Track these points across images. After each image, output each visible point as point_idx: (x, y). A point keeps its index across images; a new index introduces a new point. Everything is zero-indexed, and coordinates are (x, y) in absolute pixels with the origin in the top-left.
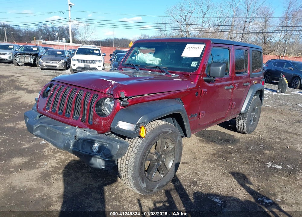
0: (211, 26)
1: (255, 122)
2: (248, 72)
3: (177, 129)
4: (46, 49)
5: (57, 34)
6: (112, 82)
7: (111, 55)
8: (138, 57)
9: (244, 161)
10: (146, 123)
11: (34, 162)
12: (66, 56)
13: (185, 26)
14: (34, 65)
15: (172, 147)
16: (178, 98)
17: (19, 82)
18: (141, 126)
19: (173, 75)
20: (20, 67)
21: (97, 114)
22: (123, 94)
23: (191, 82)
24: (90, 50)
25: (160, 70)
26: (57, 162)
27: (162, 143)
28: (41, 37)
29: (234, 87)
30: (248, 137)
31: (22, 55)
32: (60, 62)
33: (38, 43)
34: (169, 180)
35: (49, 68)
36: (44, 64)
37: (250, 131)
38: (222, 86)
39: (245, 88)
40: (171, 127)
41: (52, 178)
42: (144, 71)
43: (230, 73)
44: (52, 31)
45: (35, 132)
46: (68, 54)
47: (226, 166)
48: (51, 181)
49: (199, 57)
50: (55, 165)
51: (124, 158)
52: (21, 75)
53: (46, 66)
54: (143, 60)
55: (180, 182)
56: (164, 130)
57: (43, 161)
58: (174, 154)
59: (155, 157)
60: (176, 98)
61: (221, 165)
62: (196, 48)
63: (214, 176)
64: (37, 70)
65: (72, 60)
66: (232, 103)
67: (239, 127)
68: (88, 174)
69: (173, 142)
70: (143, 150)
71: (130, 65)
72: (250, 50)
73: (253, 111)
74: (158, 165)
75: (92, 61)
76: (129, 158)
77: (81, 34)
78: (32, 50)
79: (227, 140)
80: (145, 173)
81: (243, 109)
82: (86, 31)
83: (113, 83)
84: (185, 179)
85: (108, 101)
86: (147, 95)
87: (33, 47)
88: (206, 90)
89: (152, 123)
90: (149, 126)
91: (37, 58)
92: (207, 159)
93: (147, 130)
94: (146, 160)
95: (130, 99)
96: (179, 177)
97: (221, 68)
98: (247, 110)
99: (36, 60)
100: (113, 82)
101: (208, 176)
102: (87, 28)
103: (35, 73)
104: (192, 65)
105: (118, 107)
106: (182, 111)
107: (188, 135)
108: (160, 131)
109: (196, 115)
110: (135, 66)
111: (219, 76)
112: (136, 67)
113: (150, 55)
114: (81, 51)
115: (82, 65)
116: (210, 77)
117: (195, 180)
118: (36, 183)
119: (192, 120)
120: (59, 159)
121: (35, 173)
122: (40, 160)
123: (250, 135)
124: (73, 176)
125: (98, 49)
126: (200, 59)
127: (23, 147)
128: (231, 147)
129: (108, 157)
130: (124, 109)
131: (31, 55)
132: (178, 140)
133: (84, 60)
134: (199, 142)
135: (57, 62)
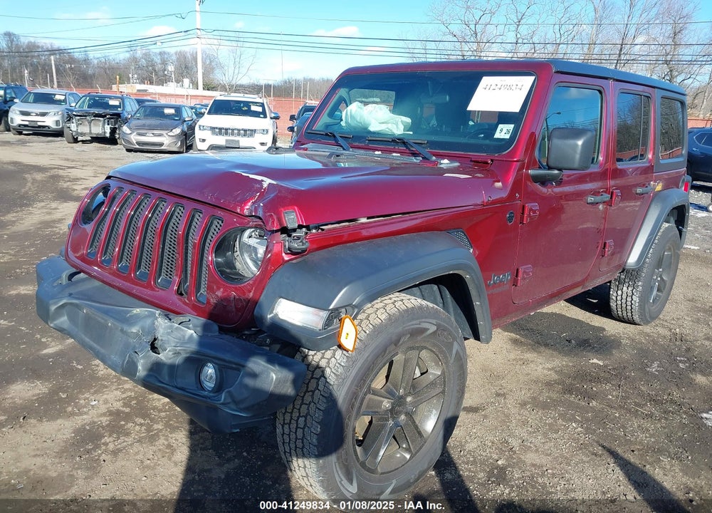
0: (538, 47)
1: (662, 292)
2: (650, 156)
3: (453, 319)
4: (139, 102)
5: (171, 68)
6: (262, 181)
7: (292, 118)
8: (349, 114)
9: (637, 404)
10: (359, 307)
11: (64, 396)
12: (186, 119)
13: (475, 46)
14: (111, 140)
15: (435, 372)
16: (457, 228)
17: (69, 181)
18: (343, 316)
19: (442, 162)
20: (79, 146)
21: (217, 276)
22: (291, 218)
23: (493, 184)
24: (242, 105)
25: (407, 148)
26: (124, 399)
27: (406, 361)
28: (136, 76)
29: (611, 198)
30: (641, 333)
31: (83, 116)
32: (171, 134)
33: (125, 89)
34: (426, 466)
35: (143, 149)
36: (134, 138)
37: (648, 317)
38: (580, 195)
39: (638, 199)
40: (434, 314)
41: (104, 448)
42: (362, 152)
43: (601, 158)
44: (159, 61)
45: (54, 319)
46: (190, 115)
47: (587, 420)
48: (100, 455)
49: (518, 111)
50: (118, 405)
51: (294, 408)
52: (79, 163)
53: (138, 143)
54: (362, 121)
55: (456, 469)
56: (414, 324)
57: (87, 395)
58: (443, 392)
59: (386, 404)
60: (450, 229)
61: (573, 415)
62: (510, 87)
63: (556, 453)
64: (117, 151)
65: (197, 128)
66: (605, 243)
67: (619, 306)
68: (202, 437)
69: (440, 357)
70: (349, 388)
71: (327, 135)
72: (657, 95)
73: (659, 263)
74: (397, 425)
75: (245, 131)
76: (308, 409)
77: (226, 68)
78: (107, 106)
79: (585, 340)
80: (355, 451)
81: (633, 259)
82: (237, 60)
83: (265, 185)
84: (471, 459)
85: (249, 238)
86: (364, 220)
87: (110, 98)
88: (535, 206)
89: (378, 303)
90: (369, 311)
91: (119, 124)
92: (534, 398)
93: (363, 325)
94: (358, 415)
95: (314, 231)
96: (455, 454)
97: (580, 143)
98: (644, 262)
99: (116, 128)
100: (267, 182)
101: (537, 451)
102: (238, 53)
103: (112, 159)
104: (498, 135)
105: (279, 255)
106: (466, 267)
107: (482, 337)
108: (400, 329)
109: (507, 277)
110: (339, 138)
111: (576, 165)
112: (341, 141)
113: (381, 109)
114: (221, 108)
115: (221, 140)
116: (550, 168)
117: (500, 462)
118: (57, 460)
119: (496, 291)
120: (130, 390)
121: (59, 430)
122: (81, 392)
123: (647, 329)
124: (162, 441)
125: (260, 101)
126: (521, 116)
127: (45, 352)
128: (597, 362)
129: (242, 406)
130: (294, 261)
131: (105, 116)
132: (454, 352)
133: (226, 129)
134: (509, 346)
135: (164, 132)
